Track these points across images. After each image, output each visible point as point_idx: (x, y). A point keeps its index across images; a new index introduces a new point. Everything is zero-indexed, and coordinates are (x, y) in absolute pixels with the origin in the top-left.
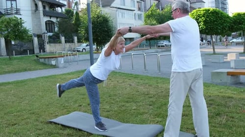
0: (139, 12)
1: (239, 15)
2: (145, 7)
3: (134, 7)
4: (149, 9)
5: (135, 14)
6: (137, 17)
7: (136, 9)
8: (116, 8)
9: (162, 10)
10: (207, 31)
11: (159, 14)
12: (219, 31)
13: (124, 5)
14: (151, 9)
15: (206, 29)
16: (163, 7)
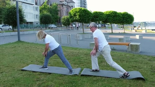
0: (36, 6)
1: (96, 13)
2: (40, 3)
3: (33, 2)
4: (43, 4)
5: (34, 7)
6: (35, 9)
7: (34, 4)
8: (21, 2)
9: (50, 5)
10: (80, 21)
11: (49, 8)
12: (87, 21)
13: (27, 0)
14: (44, 5)
15: (80, 19)
16: (51, 3)
